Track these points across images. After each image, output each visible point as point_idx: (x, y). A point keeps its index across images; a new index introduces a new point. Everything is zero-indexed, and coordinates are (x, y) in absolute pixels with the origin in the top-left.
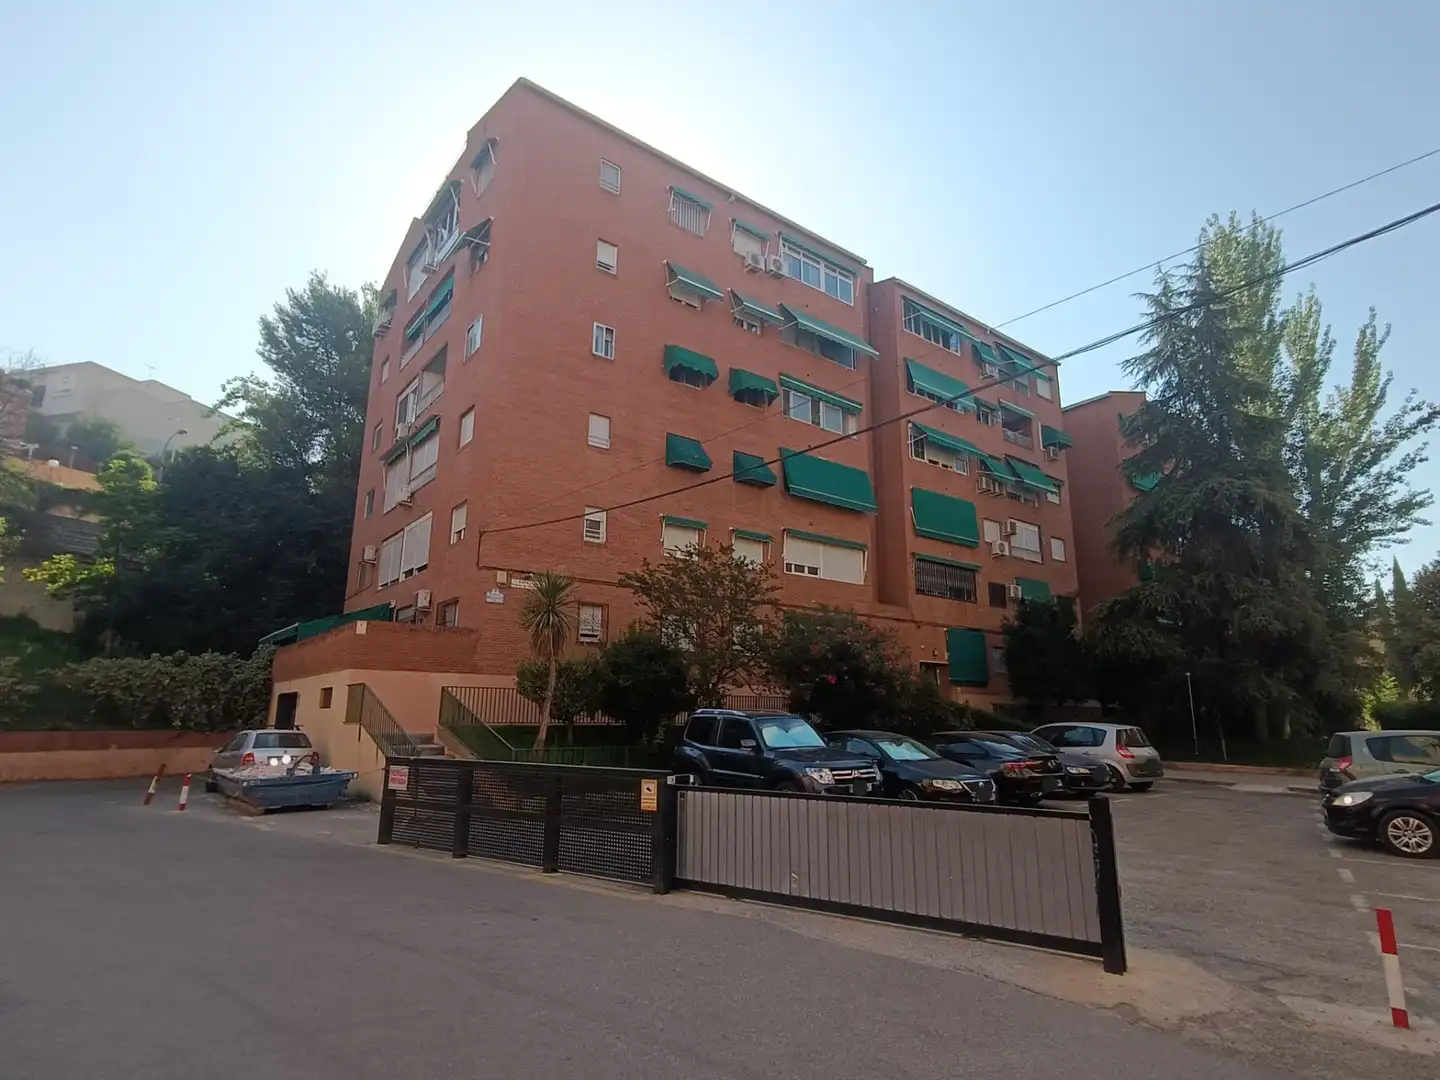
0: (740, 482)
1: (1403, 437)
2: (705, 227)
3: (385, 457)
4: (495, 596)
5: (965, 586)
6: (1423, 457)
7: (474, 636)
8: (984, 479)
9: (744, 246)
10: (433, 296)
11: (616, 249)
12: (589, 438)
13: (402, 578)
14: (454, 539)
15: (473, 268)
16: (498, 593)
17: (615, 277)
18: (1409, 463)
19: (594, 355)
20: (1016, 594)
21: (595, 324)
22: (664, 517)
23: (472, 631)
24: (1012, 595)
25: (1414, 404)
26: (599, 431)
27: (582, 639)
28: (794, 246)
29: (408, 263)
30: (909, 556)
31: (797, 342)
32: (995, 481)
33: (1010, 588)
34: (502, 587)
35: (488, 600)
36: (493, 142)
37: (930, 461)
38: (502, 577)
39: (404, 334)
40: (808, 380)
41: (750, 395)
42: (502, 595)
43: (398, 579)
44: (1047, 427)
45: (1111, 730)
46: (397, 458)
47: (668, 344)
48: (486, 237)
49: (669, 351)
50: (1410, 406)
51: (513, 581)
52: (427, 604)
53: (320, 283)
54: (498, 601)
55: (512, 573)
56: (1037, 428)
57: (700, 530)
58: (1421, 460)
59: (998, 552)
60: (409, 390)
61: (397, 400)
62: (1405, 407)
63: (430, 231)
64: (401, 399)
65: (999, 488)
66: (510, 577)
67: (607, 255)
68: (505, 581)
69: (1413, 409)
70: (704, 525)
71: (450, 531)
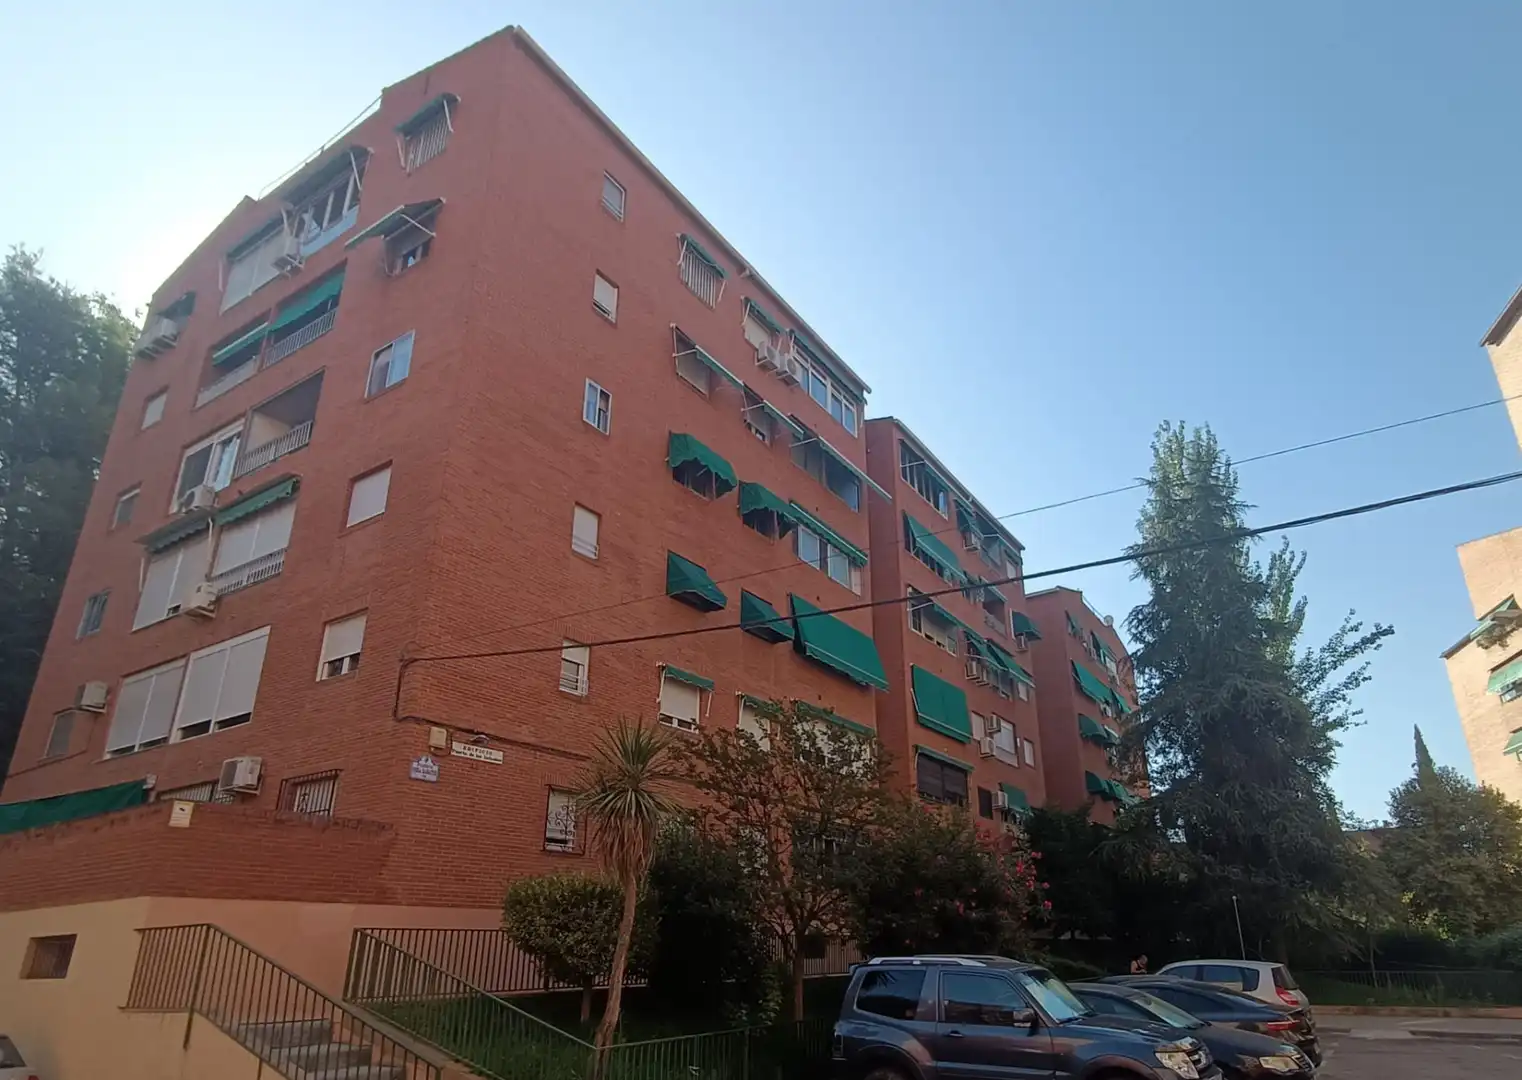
0: (747, 631)
1: (1347, 655)
2: (717, 297)
3: (148, 541)
4: (425, 768)
5: (959, 790)
6: (1366, 676)
7: (387, 836)
8: (974, 664)
9: (756, 336)
10: (285, 304)
11: (616, 290)
12: (574, 541)
13: (176, 737)
14: (323, 673)
15: (392, 267)
16: (430, 763)
17: (613, 326)
18: (1354, 681)
19: (584, 422)
20: (1004, 803)
21: (588, 381)
22: (664, 668)
23: (383, 828)
24: (1000, 803)
25: (1353, 623)
26: (585, 531)
27: (552, 847)
28: (803, 348)
29: (230, 256)
30: (910, 748)
31: (806, 466)
32: (983, 667)
33: (997, 795)
34: (439, 754)
35: (413, 775)
36: (452, 100)
37: (927, 636)
38: (438, 736)
39: (208, 358)
40: (817, 514)
41: (762, 520)
42: (436, 768)
43: (165, 740)
44: (1019, 614)
45: (1265, 969)
46: (182, 540)
47: (674, 431)
48: (429, 222)
49: (675, 441)
50: (1348, 627)
51: (456, 746)
52: (255, 782)
53: (28, 264)
54: (429, 777)
55: (455, 731)
56: (1009, 612)
57: (702, 691)
58: (1365, 679)
59: (988, 751)
60: (216, 439)
61: (181, 457)
62: (1344, 627)
63: (289, 213)
64: (191, 452)
65: (987, 677)
66: (450, 739)
67: (605, 295)
68: (442, 743)
69: (1352, 629)
70: (712, 685)
71: (318, 659)
